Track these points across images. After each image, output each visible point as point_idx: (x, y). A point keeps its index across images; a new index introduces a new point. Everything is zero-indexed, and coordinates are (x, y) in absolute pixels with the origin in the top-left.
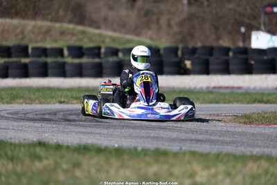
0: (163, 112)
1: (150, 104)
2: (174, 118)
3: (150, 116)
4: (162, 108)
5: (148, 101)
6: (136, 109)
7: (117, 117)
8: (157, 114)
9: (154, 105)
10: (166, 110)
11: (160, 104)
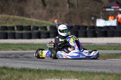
0: (87, 55)
1: (81, 51)
2: (92, 58)
5: (80, 49)
9: (82, 51)
11: (85, 51)
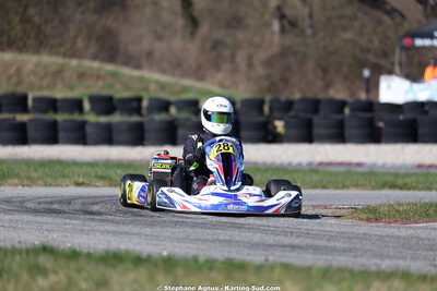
0: (252, 202)
1: (232, 188)
2: (270, 211)
3: (232, 208)
4: (250, 196)
5: (228, 183)
6: (209, 196)
7: (179, 209)
8: (242, 203)
9: (238, 190)
10: (257, 198)
11: (248, 189)
